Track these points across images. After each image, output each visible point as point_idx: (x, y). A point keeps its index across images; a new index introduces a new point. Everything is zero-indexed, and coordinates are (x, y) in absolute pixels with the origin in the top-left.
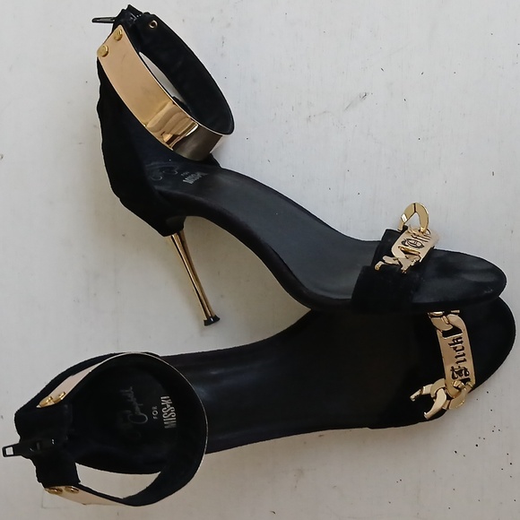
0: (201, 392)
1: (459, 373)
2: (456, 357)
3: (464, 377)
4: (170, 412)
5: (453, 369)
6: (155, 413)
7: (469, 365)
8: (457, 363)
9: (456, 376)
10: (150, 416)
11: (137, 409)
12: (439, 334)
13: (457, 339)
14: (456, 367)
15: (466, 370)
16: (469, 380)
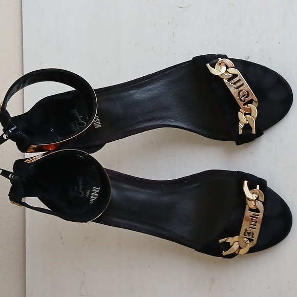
0: (113, 192)
1: (249, 234)
2: (251, 224)
3: (250, 237)
4: (95, 196)
5: (246, 230)
6: (88, 193)
7: (256, 232)
8: (250, 228)
9: (246, 234)
10: (85, 194)
11: (81, 188)
12: (247, 208)
13: (256, 215)
14: (248, 229)
15: (253, 234)
16: (252, 240)
